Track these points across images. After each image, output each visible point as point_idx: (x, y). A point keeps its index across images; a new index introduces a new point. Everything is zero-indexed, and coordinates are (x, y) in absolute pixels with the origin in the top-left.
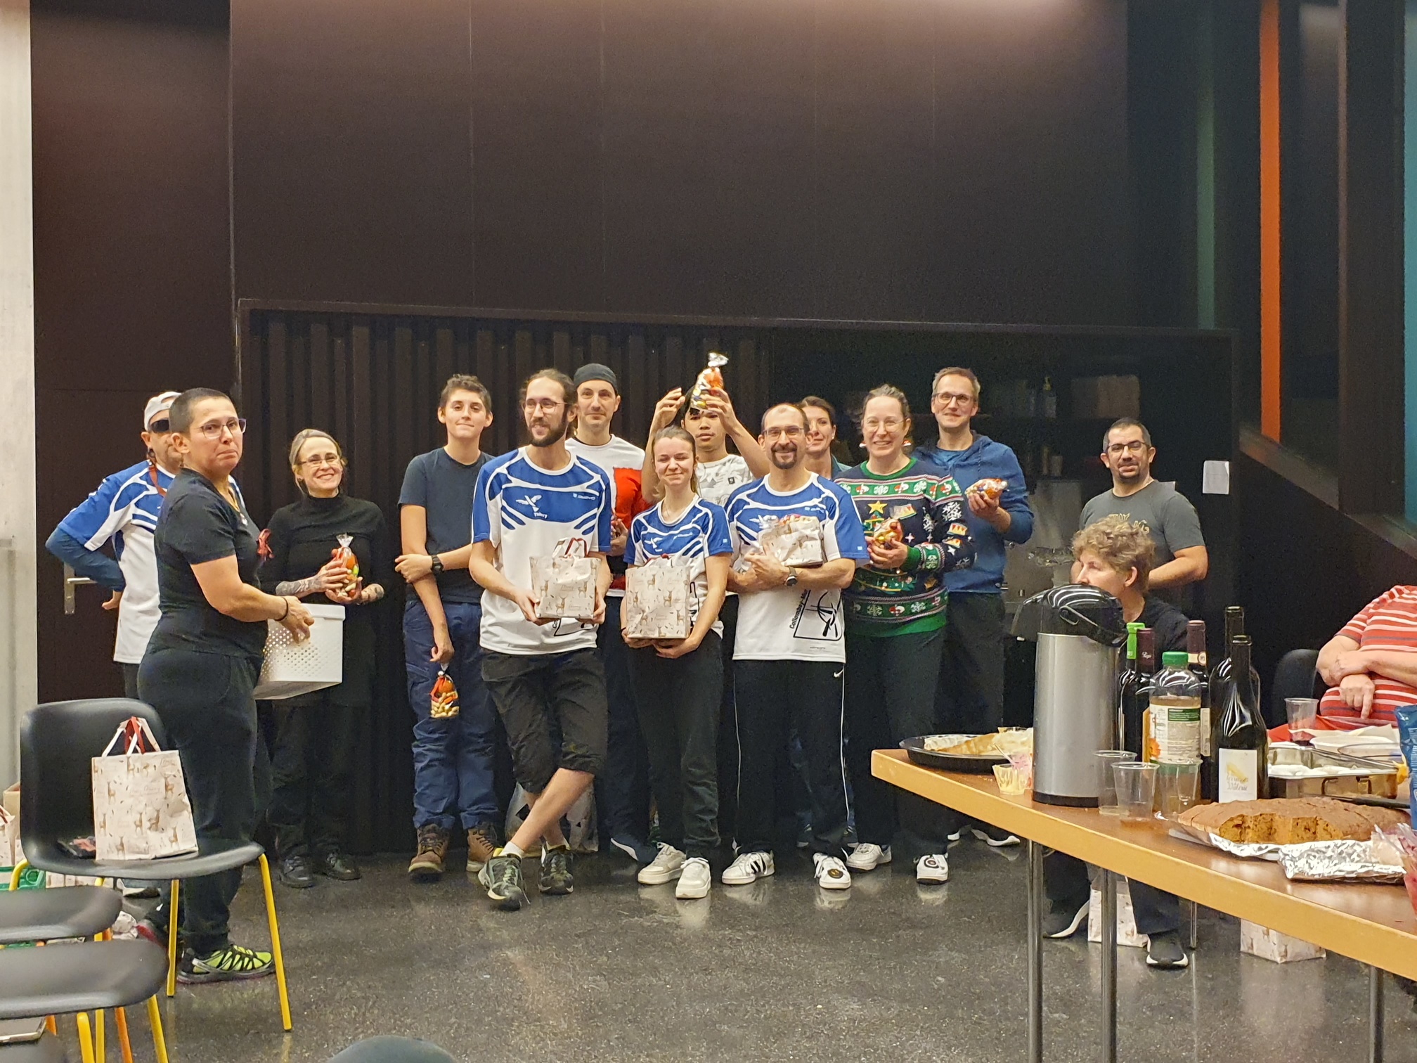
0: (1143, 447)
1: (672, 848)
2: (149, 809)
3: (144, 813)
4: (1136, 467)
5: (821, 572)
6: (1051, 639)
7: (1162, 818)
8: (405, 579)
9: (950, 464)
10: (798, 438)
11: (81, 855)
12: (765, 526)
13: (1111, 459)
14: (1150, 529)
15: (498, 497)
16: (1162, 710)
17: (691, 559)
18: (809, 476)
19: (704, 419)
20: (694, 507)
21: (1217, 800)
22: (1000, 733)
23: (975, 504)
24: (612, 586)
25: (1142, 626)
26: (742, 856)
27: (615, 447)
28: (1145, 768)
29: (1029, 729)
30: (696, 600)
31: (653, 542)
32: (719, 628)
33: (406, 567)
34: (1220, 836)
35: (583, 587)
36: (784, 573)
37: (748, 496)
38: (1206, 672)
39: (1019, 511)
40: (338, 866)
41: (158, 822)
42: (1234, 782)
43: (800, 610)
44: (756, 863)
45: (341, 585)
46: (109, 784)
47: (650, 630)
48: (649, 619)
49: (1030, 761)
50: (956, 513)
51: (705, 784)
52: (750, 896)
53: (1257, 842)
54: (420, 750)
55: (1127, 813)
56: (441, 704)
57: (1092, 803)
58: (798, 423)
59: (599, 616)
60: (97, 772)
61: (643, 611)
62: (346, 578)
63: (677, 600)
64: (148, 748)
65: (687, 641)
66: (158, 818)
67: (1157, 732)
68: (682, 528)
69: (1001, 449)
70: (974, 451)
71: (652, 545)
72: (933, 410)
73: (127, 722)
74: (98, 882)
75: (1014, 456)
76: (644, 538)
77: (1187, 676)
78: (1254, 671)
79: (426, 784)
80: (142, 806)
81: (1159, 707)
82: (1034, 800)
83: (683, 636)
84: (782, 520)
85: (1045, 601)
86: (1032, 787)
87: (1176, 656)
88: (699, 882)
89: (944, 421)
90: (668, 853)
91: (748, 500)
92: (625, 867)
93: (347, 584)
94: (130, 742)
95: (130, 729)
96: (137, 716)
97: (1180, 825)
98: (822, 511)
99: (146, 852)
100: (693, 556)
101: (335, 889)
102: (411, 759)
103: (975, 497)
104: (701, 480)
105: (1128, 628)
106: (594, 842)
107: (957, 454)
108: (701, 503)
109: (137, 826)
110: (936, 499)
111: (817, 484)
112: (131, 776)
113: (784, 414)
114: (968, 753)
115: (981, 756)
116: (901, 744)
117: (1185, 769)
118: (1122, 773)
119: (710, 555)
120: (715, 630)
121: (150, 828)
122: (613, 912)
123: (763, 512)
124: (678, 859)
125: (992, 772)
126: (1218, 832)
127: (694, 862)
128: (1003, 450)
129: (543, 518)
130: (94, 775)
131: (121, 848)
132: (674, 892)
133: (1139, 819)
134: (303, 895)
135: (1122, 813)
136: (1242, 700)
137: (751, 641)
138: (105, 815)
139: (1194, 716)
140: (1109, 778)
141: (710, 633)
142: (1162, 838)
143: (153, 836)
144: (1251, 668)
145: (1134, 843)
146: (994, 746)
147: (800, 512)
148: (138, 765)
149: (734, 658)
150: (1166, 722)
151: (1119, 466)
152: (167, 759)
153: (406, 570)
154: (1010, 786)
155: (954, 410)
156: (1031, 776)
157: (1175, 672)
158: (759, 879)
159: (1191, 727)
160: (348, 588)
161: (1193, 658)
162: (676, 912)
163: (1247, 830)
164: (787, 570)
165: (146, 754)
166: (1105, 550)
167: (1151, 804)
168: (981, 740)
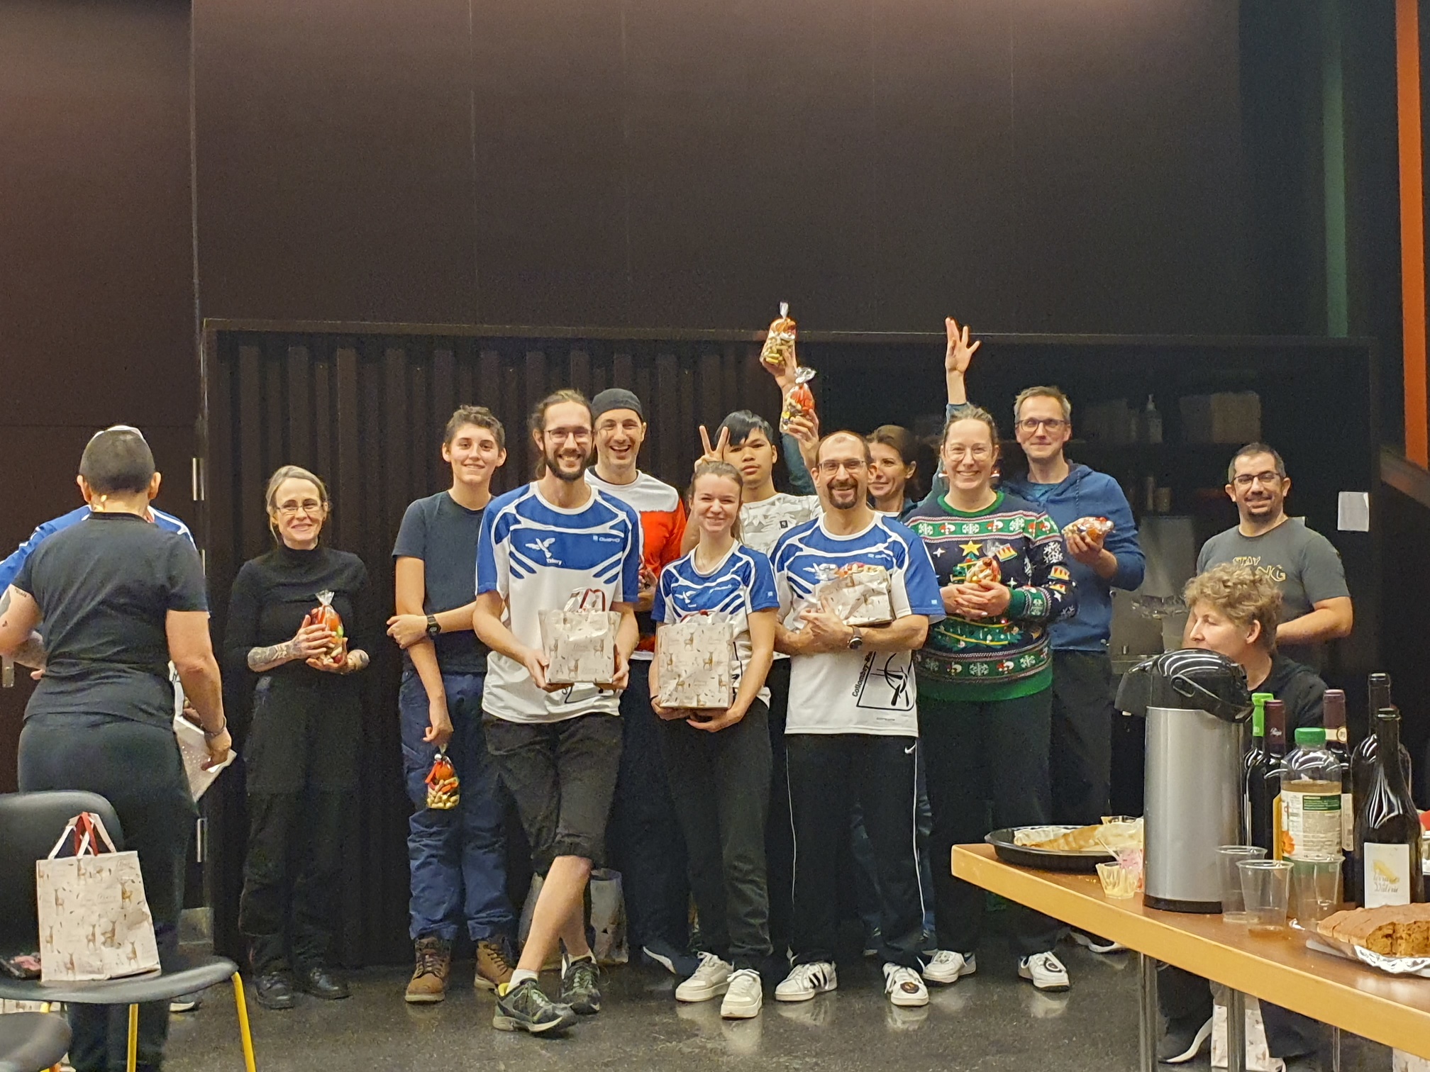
0: (1277, 478)
1: (716, 957)
2: (104, 920)
3: (97, 926)
4: (1268, 502)
5: (890, 632)
6: (1162, 715)
7: (1298, 927)
8: (398, 645)
9: (1043, 499)
10: (859, 472)
11: (24, 975)
12: (822, 577)
13: (1238, 491)
14: (1286, 575)
15: (506, 541)
16: (1295, 797)
17: (730, 616)
18: (872, 517)
19: (747, 449)
20: (733, 555)
21: (1363, 905)
22: (1104, 825)
23: (1074, 546)
24: (639, 648)
25: (1269, 697)
26: (799, 967)
27: (643, 486)
28: (1277, 867)
29: (1138, 819)
30: (738, 663)
31: (685, 596)
32: (766, 696)
33: (397, 630)
34: (1368, 948)
35: (599, 645)
36: (847, 634)
37: (801, 540)
38: (1348, 751)
39: (1125, 552)
40: (323, 982)
41: (114, 935)
42: (1382, 882)
43: (864, 676)
44: (815, 975)
45: (324, 649)
46: (56, 891)
47: (687, 698)
48: (686, 686)
49: (1139, 858)
50: (1057, 554)
51: (752, 882)
52: (809, 1015)
53: (1412, 956)
54: (417, 845)
55: (1256, 921)
56: (437, 792)
57: (1214, 909)
58: (859, 457)
59: (620, 679)
60: (42, 877)
61: (679, 676)
62: (330, 642)
63: (719, 663)
64: (100, 848)
65: (729, 712)
66: (113, 931)
67: (1291, 823)
68: (719, 580)
69: (1102, 480)
70: (1071, 483)
71: (684, 599)
72: (1019, 439)
73: (77, 818)
74: (44, 1008)
75: (1118, 487)
76: (674, 593)
77: (1325, 757)
78: (1404, 751)
79: (422, 885)
80: (94, 918)
81: (1292, 794)
82: (1145, 905)
83: (726, 705)
84: (842, 570)
85: (1155, 668)
86: (1143, 889)
87: (1311, 733)
88: (748, 999)
89: (1033, 451)
90: (711, 964)
91: (801, 546)
92: (660, 981)
93: (332, 649)
94: (80, 841)
95: (81, 828)
96: (90, 810)
97: (1318, 935)
98: (889, 559)
99: (99, 971)
100: (732, 613)
101: (318, 1011)
102: (406, 856)
103: (1074, 539)
104: (746, 523)
105: (1253, 699)
106: (624, 951)
107: (1052, 487)
108: (742, 549)
109: (89, 941)
110: (1035, 538)
111: (881, 526)
112: (82, 882)
113: (842, 445)
114: (1066, 848)
115: (1080, 852)
116: (987, 838)
117: (1323, 867)
118: (1250, 873)
119: (753, 611)
120: (760, 697)
121: (104, 943)
122: (648, 1036)
123: (820, 561)
124: (724, 971)
125: (1095, 872)
126: (1365, 944)
127: (743, 974)
128: (1106, 481)
129: (556, 565)
130: (39, 880)
131: (71, 966)
132: (720, 1011)
133: (1272, 928)
134: (281, 1018)
135: (1249, 920)
136: (1389, 785)
137: (808, 712)
138: (51, 928)
139: (1333, 804)
140: (1234, 878)
141: (756, 702)
142: (1298, 951)
143: (108, 952)
144: (1400, 746)
145: (1265, 957)
146: (1097, 841)
147: (863, 560)
148: (91, 869)
149: (787, 732)
150: (1301, 811)
151: (1247, 500)
152: (125, 862)
153: (398, 634)
154: (1116, 889)
155: (1042, 438)
156: (1141, 877)
157: (1310, 752)
158: (820, 994)
159: (1330, 817)
160: (334, 654)
161: (1331, 735)
162: (720, 1034)
163: (1399, 941)
164: (850, 630)
165: (100, 856)
166: (1223, 600)
167: (1284, 910)
168: (1081, 833)
